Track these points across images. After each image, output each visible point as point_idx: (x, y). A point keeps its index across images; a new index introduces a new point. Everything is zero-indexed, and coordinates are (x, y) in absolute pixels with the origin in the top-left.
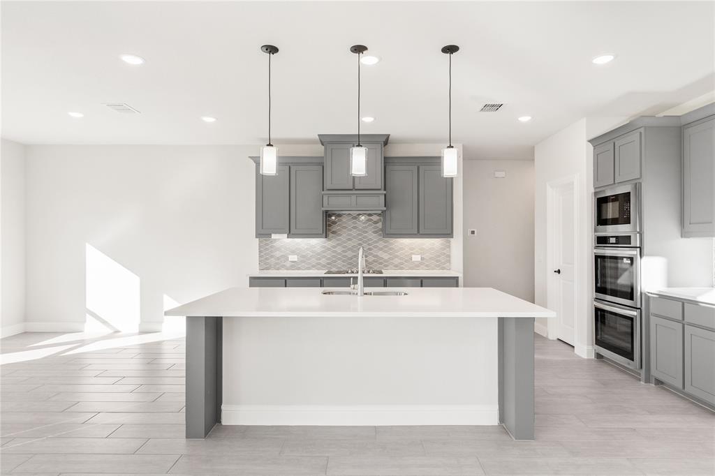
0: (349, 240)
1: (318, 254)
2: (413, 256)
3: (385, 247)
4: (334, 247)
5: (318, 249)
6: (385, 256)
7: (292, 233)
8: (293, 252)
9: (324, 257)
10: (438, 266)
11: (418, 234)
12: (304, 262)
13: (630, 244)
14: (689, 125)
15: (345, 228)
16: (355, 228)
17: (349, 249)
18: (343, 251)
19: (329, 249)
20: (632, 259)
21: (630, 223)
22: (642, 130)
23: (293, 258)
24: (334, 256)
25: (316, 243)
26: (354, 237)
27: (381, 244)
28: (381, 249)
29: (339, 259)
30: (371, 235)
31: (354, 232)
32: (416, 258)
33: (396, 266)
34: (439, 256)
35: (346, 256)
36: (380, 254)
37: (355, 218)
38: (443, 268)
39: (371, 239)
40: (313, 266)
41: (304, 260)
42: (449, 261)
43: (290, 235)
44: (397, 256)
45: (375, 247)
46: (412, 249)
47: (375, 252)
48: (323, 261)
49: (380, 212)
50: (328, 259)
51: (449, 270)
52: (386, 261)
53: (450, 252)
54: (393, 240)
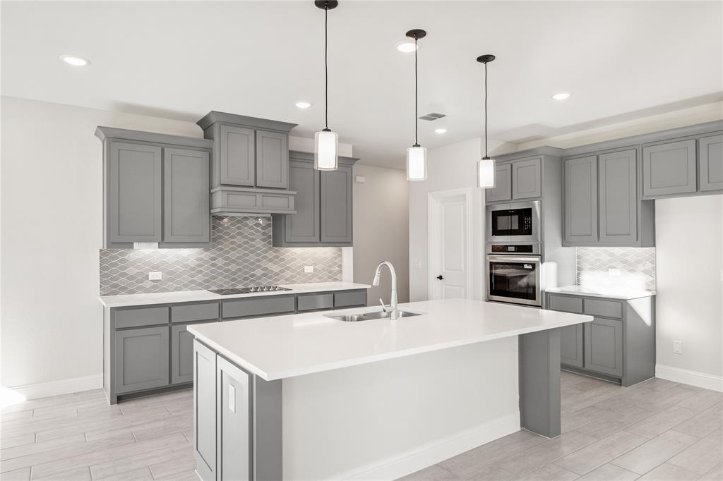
0: (234, 249)
1: (193, 269)
2: (306, 267)
3: (276, 257)
4: (213, 259)
5: (192, 262)
6: (276, 269)
7: (166, 240)
8: (155, 268)
9: (200, 272)
10: (330, 277)
11: (321, 242)
12: (171, 280)
13: (532, 252)
14: (569, 157)
15: (227, 234)
16: (239, 234)
17: (234, 261)
18: (225, 264)
19: (206, 262)
20: (534, 265)
21: (531, 234)
22: (542, 157)
23: (155, 275)
24: (213, 271)
25: (188, 255)
26: (240, 246)
27: (271, 254)
28: (271, 260)
29: (221, 274)
30: (259, 243)
31: (239, 240)
32: (309, 269)
33: (287, 280)
34: (331, 266)
35: (229, 270)
36: (270, 266)
37: (239, 222)
38: (335, 280)
39: (259, 249)
40: (186, 286)
41: (172, 279)
42: (340, 272)
43: (163, 243)
44: (288, 268)
45: (264, 258)
46: (304, 259)
47: (264, 264)
48: (199, 278)
49: (269, 215)
50: (206, 275)
51: (341, 281)
52: (277, 274)
53: (341, 261)
54: (283, 250)
